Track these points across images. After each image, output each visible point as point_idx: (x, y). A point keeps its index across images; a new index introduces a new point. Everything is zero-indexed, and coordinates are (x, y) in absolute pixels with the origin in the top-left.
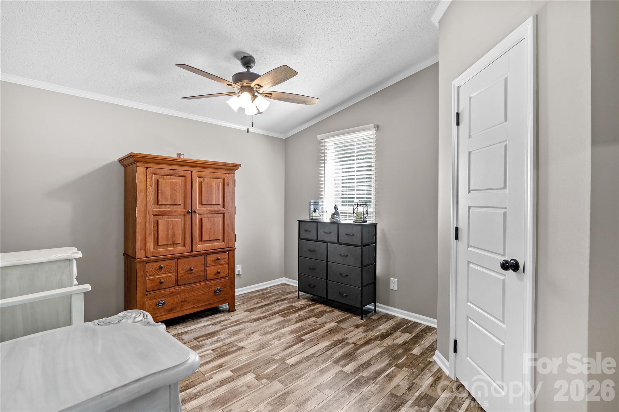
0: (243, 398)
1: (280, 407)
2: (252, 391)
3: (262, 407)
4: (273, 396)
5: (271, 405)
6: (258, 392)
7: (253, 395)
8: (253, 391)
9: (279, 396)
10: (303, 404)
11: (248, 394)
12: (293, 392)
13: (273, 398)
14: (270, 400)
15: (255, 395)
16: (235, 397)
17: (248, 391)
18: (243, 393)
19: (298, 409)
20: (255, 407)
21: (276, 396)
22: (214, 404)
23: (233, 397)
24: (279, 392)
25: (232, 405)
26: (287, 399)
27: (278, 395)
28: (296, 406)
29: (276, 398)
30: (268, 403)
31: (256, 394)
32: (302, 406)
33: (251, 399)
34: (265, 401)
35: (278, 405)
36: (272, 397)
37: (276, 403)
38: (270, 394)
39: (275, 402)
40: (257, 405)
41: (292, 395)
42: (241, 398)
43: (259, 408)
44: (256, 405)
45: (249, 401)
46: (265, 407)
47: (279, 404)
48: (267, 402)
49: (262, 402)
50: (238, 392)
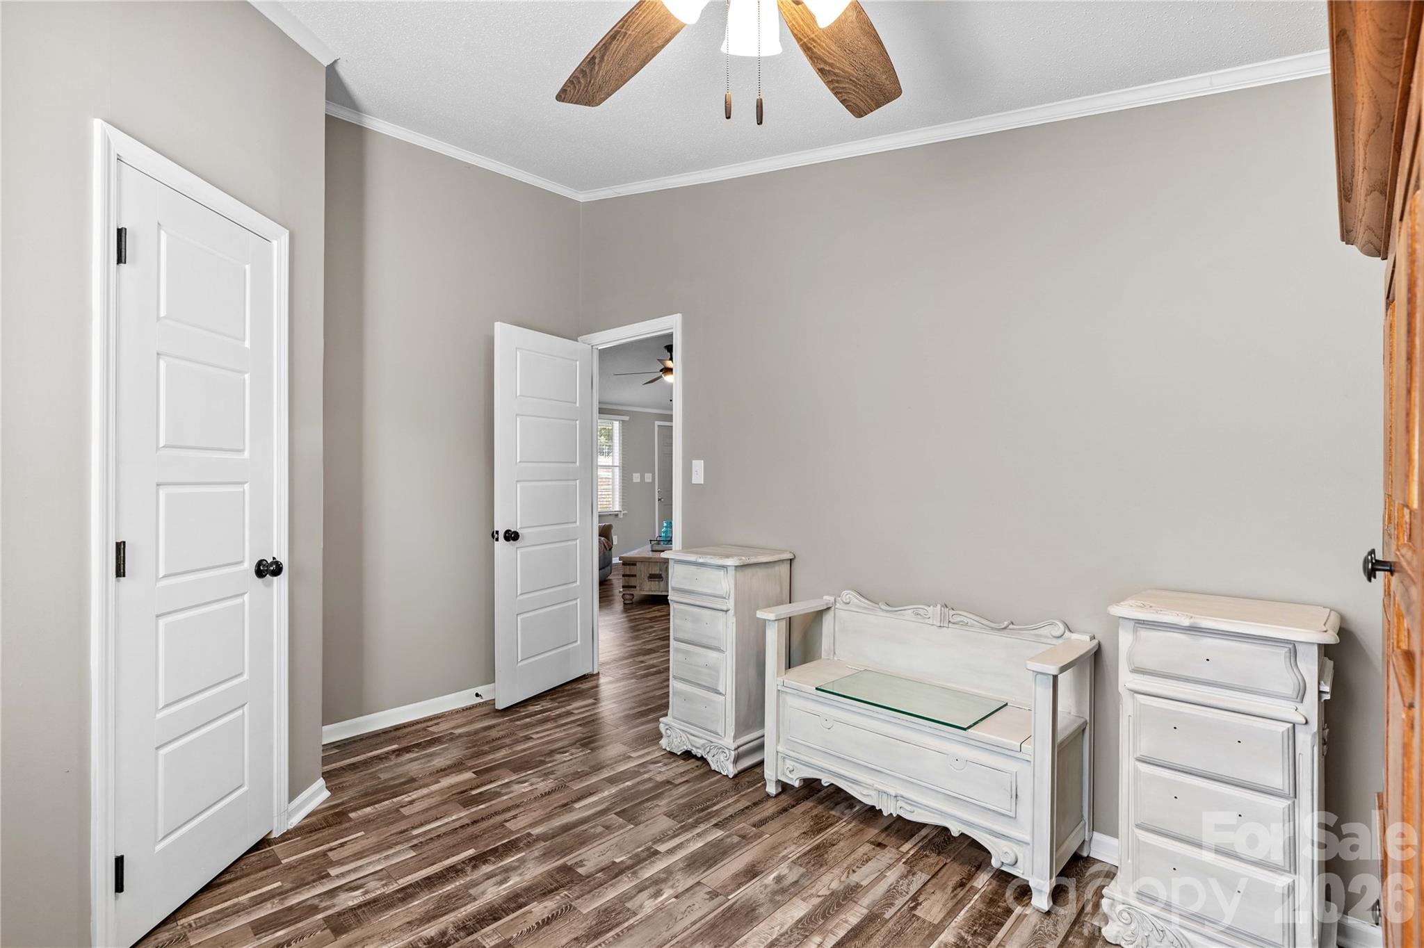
0: (694, 923)
1: (609, 907)
2: (677, 942)
3: (648, 906)
4: (625, 931)
5: (629, 910)
6: (661, 940)
7: (672, 932)
8: (675, 941)
9: (610, 930)
10: (560, 913)
11: (685, 934)
12: (576, 939)
13: (626, 925)
14: (631, 921)
15: (666, 931)
16: (713, 926)
17: (685, 942)
18: (698, 936)
19: (572, 904)
20: (662, 906)
21: (617, 930)
22: (753, 910)
23: (717, 926)
24: (611, 939)
25: (713, 908)
26: (594, 922)
27: (612, 933)
28: (575, 909)
29: (617, 925)
30: (635, 914)
31: (666, 935)
32: (562, 909)
33: (676, 922)
34: (643, 918)
35: (615, 910)
36: (628, 929)
37: (619, 913)
38: (631, 935)
39: (621, 915)
40: (659, 909)
41: (580, 933)
42: (698, 925)
43: (654, 904)
44: (661, 909)
45: (678, 918)
46: (641, 906)
47: (613, 912)
48: (638, 917)
49: (649, 917)
50: (709, 938)
